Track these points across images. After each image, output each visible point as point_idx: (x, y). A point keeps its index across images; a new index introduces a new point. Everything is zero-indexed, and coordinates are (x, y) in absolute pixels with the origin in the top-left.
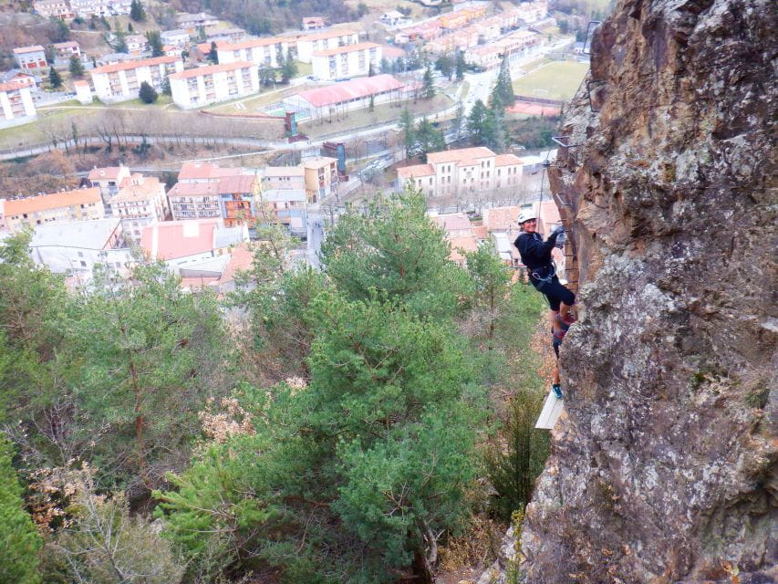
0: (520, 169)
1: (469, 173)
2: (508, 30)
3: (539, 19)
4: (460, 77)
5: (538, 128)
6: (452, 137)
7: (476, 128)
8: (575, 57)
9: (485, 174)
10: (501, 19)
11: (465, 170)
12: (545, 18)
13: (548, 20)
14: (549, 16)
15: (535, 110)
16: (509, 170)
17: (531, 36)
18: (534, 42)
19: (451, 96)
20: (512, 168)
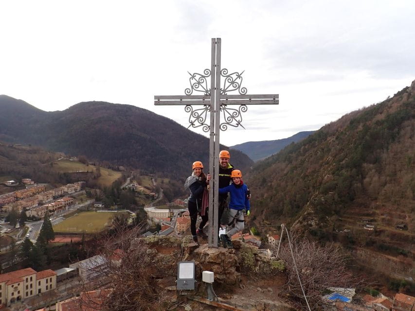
0: (54, 279)
1: (16, 288)
2: (58, 197)
3: (76, 192)
4: (22, 225)
5: (68, 250)
6: (7, 265)
7: (25, 257)
8: (94, 209)
9: (29, 286)
10: (54, 192)
11: (13, 286)
12: (79, 191)
13: (81, 192)
14: (82, 190)
15: (68, 240)
16: (47, 280)
17: (71, 200)
18: (72, 202)
19: (14, 237)
20: (49, 279)
